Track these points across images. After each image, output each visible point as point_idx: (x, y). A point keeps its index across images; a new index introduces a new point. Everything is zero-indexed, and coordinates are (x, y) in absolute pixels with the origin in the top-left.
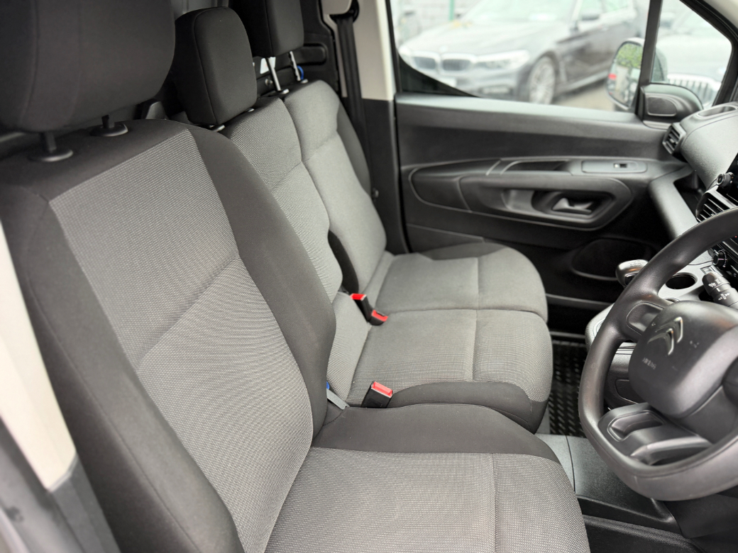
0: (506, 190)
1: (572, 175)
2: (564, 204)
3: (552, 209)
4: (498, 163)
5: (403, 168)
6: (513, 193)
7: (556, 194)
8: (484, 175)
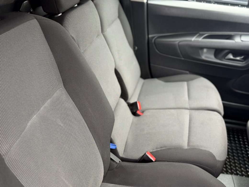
0: (202, 48)
1: (236, 42)
2: (231, 56)
3: (225, 59)
4: (198, 35)
5: (150, 36)
6: (205, 50)
7: (227, 51)
8: (191, 41)
